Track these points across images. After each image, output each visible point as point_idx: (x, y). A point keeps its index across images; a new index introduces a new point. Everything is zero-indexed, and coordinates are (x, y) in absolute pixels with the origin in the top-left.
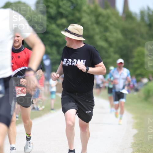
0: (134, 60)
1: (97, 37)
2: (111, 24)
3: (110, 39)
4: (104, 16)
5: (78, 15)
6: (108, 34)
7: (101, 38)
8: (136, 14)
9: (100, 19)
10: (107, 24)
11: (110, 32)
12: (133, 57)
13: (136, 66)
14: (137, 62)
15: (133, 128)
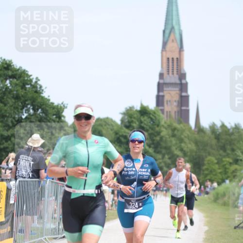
0: (205, 167)
1: (173, 148)
2: (185, 137)
3: (185, 149)
4: (178, 130)
5: (157, 129)
6: (183, 145)
7: (176, 149)
8: (206, 129)
9: (176, 132)
10: (183, 136)
11: (185, 143)
12: (204, 165)
13: (206, 172)
14: (207, 169)
15: (204, 226)
